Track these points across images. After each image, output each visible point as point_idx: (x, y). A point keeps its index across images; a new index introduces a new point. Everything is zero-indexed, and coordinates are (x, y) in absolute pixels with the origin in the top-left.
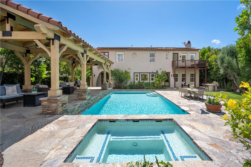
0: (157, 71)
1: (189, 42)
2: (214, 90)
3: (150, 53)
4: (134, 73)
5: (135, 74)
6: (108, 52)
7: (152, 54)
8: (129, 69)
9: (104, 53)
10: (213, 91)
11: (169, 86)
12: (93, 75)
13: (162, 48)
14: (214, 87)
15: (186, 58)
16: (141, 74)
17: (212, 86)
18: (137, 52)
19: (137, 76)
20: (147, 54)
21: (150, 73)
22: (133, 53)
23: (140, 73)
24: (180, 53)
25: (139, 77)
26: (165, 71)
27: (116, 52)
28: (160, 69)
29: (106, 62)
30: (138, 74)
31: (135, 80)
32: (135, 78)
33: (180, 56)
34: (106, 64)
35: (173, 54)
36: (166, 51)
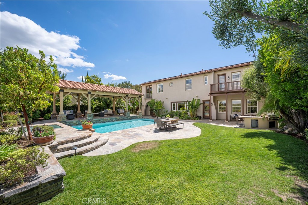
0: (194, 99)
3: (187, 79)
4: (171, 102)
5: (172, 103)
6: (152, 85)
7: (189, 80)
8: (167, 99)
9: (150, 86)
11: (209, 118)
14: (256, 121)
15: (240, 79)
16: (177, 103)
17: (250, 120)
19: (174, 105)
20: (182, 81)
21: (187, 102)
22: (170, 83)
23: (176, 102)
24: (228, 73)
25: (177, 107)
26: (199, 99)
27: (157, 84)
28: (197, 97)
29: (127, 96)
30: (175, 104)
31: (172, 110)
32: (173, 107)
33: (229, 77)
34: (127, 97)
35: (219, 76)
36: (204, 75)
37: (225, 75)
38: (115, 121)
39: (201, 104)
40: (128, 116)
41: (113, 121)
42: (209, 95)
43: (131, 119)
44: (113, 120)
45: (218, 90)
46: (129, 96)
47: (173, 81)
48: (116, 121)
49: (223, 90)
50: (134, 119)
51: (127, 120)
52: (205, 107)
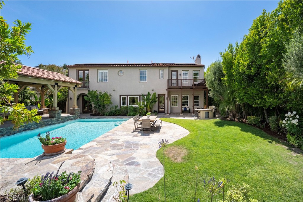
0: (149, 93)
1: (199, 57)
2: (207, 116)
3: (140, 70)
4: (120, 96)
5: (122, 97)
6: (88, 70)
7: (144, 71)
8: (114, 90)
9: (84, 71)
10: (205, 118)
11: (164, 112)
12: (69, 98)
13: (159, 64)
14: (207, 113)
15: (188, 76)
16: (129, 96)
17: (204, 112)
18: (124, 70)
19: (124, 99)
20: (136, 71)
21: (140, 95)
22: (119, 71)
23: (127, 95)
24: (180, 70)
25: (127, 101)
26: (155, 93)
27: (98, 70)
28: (153, 90)
29: (56, 84)
30: (125, 97)
31: (122, 105)
32: (122, 101)
33: (180, 74)
34: (56, 86)
35: (172, 71)
36: (160, 68)
37: (177, 71)
38: (35, 128)
39: (157, 98)
40: (59, 118)
41: (32, 130)
42: (166, 90)
43: (63, 122)
44: (31, 127)
45: (170, 85)
46: (59, 85)
47: (123, 70)
48: (37, 128)
49: (176, 85)
50: (68, 120)
51: (58, 123)
52: (160, 102)
